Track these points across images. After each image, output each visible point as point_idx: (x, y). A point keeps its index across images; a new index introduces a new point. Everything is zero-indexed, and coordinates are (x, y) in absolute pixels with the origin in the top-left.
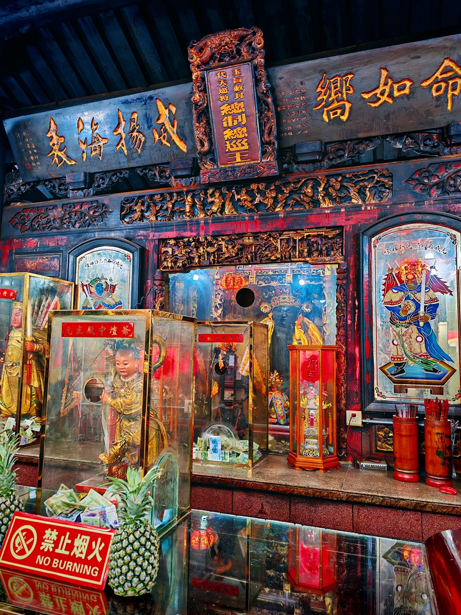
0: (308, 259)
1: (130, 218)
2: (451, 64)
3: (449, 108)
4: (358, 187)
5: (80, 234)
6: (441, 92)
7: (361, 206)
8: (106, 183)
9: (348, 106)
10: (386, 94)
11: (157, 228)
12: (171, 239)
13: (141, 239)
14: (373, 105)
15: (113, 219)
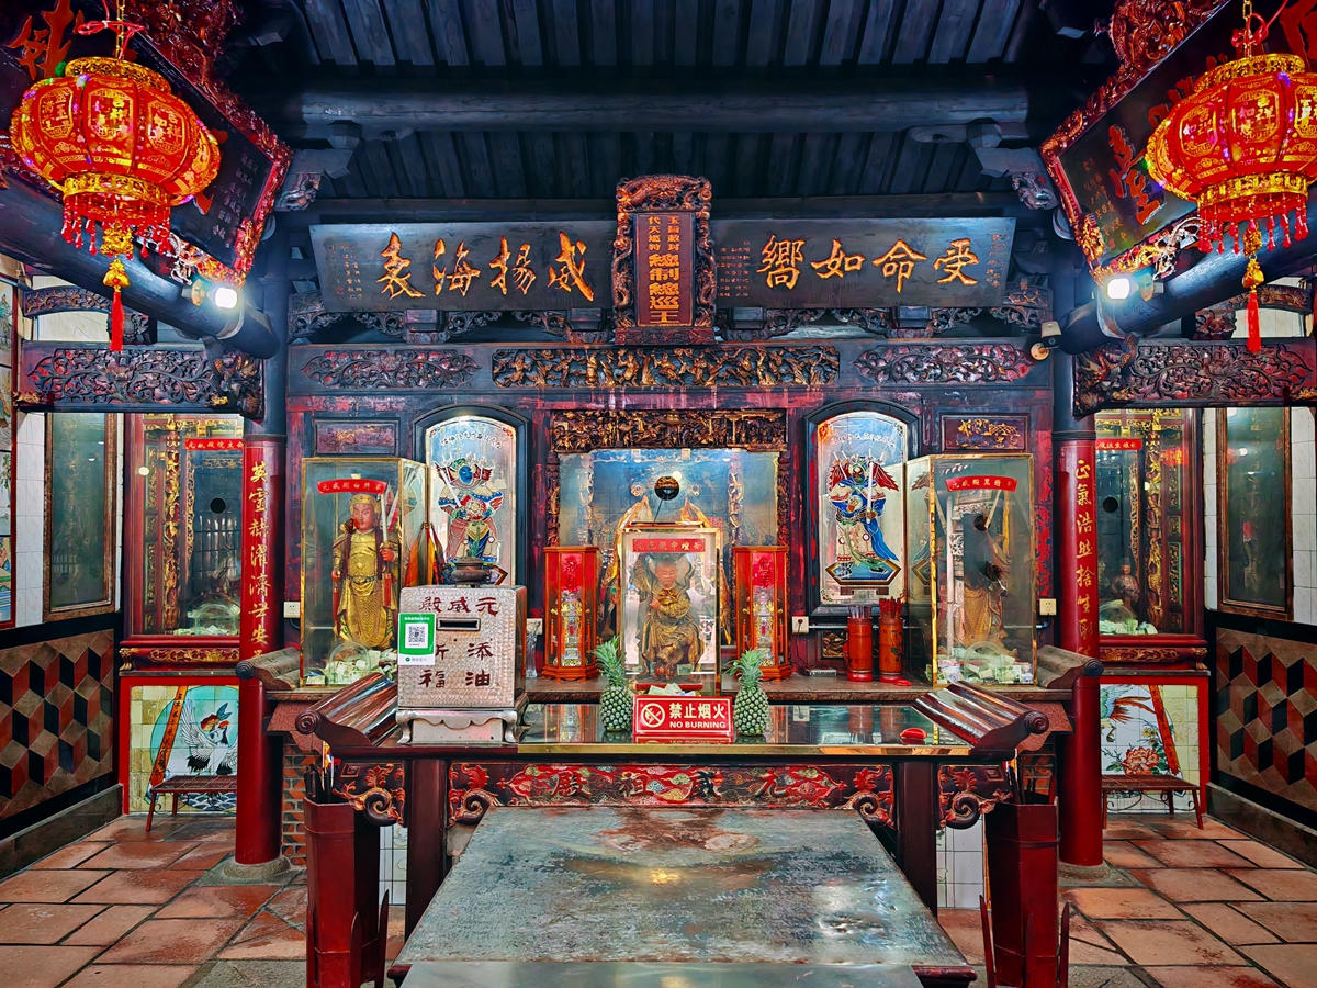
0: (746, 445)
1: (506, 379)
2: (904, 247)
3: (899, 290)
4: (802, 364)
5: (428, 395)
6: (892, 273)
7: (806, 387)
8: (467, 326)
9: (796, 273)
10: (837, 266)
11: (548, 394)
12: (568, 411)
13: (525, 408)
14: (822, 276)
15: (482, 378)
